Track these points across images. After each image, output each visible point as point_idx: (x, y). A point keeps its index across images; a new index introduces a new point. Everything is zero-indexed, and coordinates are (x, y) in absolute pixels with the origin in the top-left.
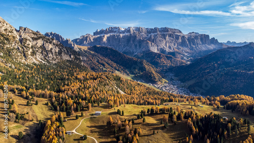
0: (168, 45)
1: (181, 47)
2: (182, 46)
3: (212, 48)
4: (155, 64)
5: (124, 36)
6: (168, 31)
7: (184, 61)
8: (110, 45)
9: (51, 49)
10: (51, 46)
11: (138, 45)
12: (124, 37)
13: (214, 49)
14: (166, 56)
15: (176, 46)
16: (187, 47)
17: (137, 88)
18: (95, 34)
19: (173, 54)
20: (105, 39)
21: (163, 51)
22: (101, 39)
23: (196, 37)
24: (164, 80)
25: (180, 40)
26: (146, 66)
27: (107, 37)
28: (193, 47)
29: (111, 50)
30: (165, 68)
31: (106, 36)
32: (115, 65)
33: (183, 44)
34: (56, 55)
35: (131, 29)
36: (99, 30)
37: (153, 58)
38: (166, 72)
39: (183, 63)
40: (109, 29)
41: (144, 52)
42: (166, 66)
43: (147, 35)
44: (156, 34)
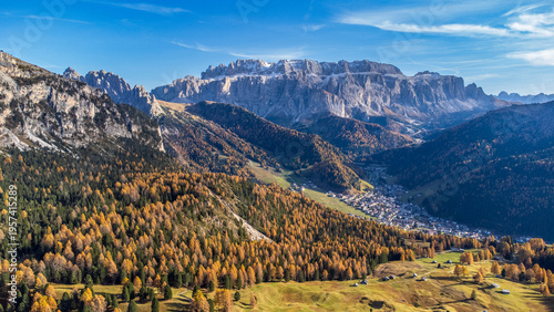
0: (369, 100)
1: (399, 106)
2: (403, 103)
3: (470, 107)
4: (343, 145)
5: (270, 81)
6: (369, 69)
7: (408, 138)
8: (239, 101)
9: (74, 109)
10: (71, 102)
11: (302, 100)
12: (270, 83)
13: (476, 110)
14: (367, 127)
15: (388, 104)
16: (414, 104)
17: (297, 215)
18: (204, 75)
19: (383, 120)
20: (226, 88)
21: (358, 114)
22: (217, 86)
23: (434, 83)
24: (363, 183)
25: (397, 90)
26: (321, 150)
27: (232, 83)
28: (426, 106)
29: (240, 111)
30: (364, 154)
31: (229, 81)
32: (247, 147)
33: (404, 97)
34: (88, 125)
35: (286, 65)
36: (213, 68)
37: (336, 131)
38: (368, 163)
39: (406, 142)
40: (235, 65)
41: (314, 116)
42: (367, 149)
43: (323, 78)
44: (342, 75)
